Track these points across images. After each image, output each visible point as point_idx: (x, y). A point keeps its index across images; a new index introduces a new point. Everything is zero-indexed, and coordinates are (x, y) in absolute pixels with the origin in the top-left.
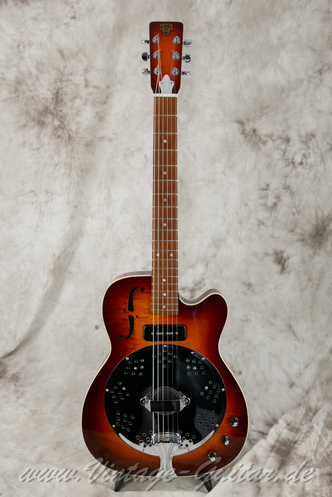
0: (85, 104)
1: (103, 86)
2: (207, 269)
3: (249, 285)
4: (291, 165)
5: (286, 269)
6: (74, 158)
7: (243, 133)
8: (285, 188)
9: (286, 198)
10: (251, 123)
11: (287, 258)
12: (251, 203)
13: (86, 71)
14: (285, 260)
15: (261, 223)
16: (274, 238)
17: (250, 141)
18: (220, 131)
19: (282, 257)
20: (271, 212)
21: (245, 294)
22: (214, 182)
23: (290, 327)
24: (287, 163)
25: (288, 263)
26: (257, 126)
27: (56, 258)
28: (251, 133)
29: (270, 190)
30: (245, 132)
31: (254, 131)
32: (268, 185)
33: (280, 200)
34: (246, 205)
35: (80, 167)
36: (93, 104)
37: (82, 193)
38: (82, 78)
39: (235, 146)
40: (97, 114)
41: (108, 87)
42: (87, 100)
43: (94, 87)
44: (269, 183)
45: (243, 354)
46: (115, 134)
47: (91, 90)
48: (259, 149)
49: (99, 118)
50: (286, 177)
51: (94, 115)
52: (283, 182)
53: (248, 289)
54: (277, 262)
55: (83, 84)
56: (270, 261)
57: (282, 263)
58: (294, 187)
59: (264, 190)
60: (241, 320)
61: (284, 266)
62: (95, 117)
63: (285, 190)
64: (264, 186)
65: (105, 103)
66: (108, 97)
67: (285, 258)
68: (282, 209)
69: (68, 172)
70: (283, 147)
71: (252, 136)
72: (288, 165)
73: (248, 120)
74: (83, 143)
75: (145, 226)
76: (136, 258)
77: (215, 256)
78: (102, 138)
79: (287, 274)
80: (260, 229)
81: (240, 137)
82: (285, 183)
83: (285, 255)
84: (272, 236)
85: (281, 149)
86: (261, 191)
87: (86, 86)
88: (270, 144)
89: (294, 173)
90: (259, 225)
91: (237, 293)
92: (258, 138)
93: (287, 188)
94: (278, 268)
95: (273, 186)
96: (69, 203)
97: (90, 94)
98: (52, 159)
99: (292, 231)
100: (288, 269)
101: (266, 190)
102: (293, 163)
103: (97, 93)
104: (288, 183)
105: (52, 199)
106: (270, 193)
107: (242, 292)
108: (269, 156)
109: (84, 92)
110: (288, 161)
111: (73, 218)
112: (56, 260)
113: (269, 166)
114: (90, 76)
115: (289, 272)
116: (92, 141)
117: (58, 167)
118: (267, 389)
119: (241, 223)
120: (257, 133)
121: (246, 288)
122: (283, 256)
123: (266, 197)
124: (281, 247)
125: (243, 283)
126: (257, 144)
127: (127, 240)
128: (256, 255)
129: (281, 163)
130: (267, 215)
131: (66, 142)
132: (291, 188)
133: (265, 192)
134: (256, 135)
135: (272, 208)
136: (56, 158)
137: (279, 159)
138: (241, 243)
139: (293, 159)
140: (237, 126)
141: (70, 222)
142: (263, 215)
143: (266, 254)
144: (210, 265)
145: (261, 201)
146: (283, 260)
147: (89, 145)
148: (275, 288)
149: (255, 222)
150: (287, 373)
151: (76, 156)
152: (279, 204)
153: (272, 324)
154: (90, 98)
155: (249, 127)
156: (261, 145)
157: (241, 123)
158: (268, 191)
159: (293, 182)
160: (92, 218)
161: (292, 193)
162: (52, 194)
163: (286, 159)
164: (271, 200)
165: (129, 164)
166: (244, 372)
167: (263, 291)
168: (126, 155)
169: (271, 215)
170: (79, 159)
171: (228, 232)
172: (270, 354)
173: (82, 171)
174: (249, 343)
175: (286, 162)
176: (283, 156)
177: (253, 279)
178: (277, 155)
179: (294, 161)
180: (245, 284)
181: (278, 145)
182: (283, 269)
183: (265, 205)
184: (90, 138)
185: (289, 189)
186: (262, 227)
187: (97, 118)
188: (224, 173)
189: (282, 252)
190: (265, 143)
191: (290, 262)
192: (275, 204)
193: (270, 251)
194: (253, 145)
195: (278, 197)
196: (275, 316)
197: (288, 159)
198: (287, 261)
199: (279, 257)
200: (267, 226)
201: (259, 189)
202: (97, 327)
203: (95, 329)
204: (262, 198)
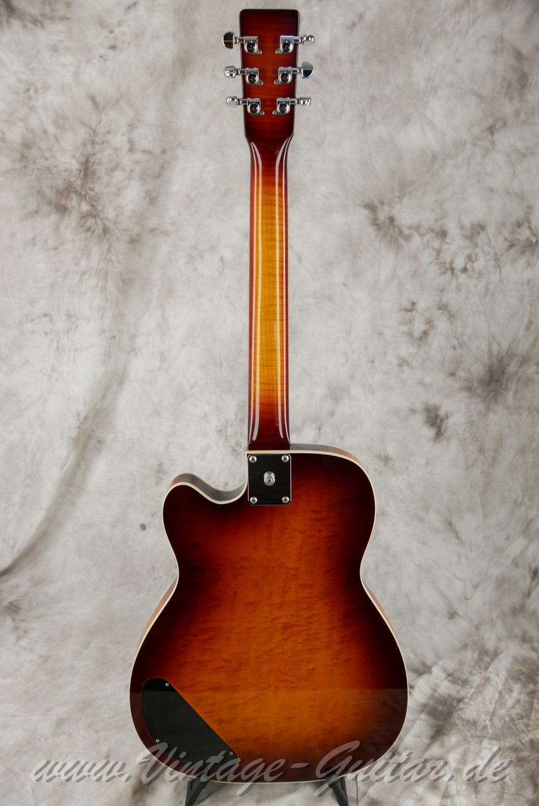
0: (129, 178)
1: (157, 150)
2: (320, 434)
3: (386, 459)
4: (449, 272)
5: (443, 434)
6: (111, 261)
7: (375, 222)
8: (440, 308)
9: (442, 324)
10: (386, 208)
11: (445, 417)
12: (388, 332)
13: (131, 127)
14: (442, 421)
15: (403, 363)
16: (424, 385)
17: (385, 235)
18: (338, 220)
19: (437, 416)
20: (419, 346)
21: (380, 473)
22: (330, 298)
23: (451, 524)
24: (443, 270)
25: (447, 424)
26: (395, 213)
27: (82, 419)
28: (387, 224)
29: (417, 312)
30: (378, 222)
31: (392, 220)
32: (414, 304)
33: (432, 327)
34: (380, 334)
35: (121, 275)
36: (143, 178)
37: (122, 315)
38: (125, 138)
39: (362, 244)
40: (148, 193)
41: (164, 152)
42: (132, 171)
43: (144, 151)
44: (415, 301)
45: (377, 566)
46: (174, 224)
47: (138, 156)
48: (399, 248)
49: (151, 199)
50: (442, 291)
51: (143, 194)
52: (437, 298)
53: (385, 465)
54: (429, 423)
55: (126, 147)
56: (418, 421)
57: (438, 425)
58: (454, 305)
59: (407, 310)
61: (440, 430)
62: (144, 198)
63: (441, 311)
64: (407, 305)
65: (158, 176)
66: (162, 168)
67: (441, 417)
68: (437, 341)
69: (101, 283)
70: (436, 244)
71: (388, 227)
72: (445, 273)
73: (382, 203)
74: (126, 238)
75: (221, 366)
76: (206, 415)
77: (332, 413)
78: (153, 231)
79: (445, 442)
80: (402, 372)
81: (370, 230)
82: (441, 299)
83: (442, 412)
84: (421, 383)
85: (433, 248)
86: (403, 313)
87: (131, 150)
88: (416, 239)
89: (454, 284)
90: (400, 365)
92: (397, 231)
93: (443, 308)
94: (431, 432)
95: (421, 306)
96: (103, 331)
97: (137, 162)
98: (77, 264)
99: (452, 374)
100: (446, 435)
101: (411, 311)
102: (452, 269)
103: (148, 161)
104: (445, 300)
105: (77, 327)
106: (417, 316)
107: (376, 470)
108: (415, 258)
109: (127, 160)
110: (445, 266)
111: (108, 355)
112: (82, 423)
113: (415, 274)
114: (137, 135)
115: (448, 439)
116: (138, 235)
117: (87, 276)
118: (413, 621)
119: (373, 362)
120: (396, 223)
121: (381, 464)
122: (439, 413)
123: (411, 322)
124: (435, 400)
125: (376, 456)
126: (397, 240)
127: (192, 388)
128: (397, 412)
129: (434, 270)
130: (413, 350)
131: (99, 237)
132: (449, 308)
133: (409, 313)
134: (394, 226)
135: (421, 339)
136: (84, 263)
137: (431, 263)
138: (374, 393)
139: (452, 263)
140: (364, 213)
141: (104, 362)
142: (406, 349)
143: (413, 411)
144: (325, 428)
145: (404, 328)
146: (439, 421)
147: (134, 241)
148: (427, 463)
149: (395, 361)
150: (444, 596)
151: (114, 259)
152: (432, 333)
153: (422, 520)
154: (138, 169)
155: (383, 215)
156: (402, 242)
157: (371, 207)
158: (414, 312)
159: (452, 299)
161: (451, 316)
162: (77, 318)
163: (441, 263)
164: (419, 327)
165: (195, 270)
167: (407, 468)
168: (191, 257)
169: (419, 350)
170: (119, 262)
171: (352, 377)
172: (419, 566)
173: (123, 281)
174: (387, 550)
175: (441, 268)
176: (437, 259)
177: (391, 450)
178: (427, 257)
179: (453, 265)
180: (379, 457)
181: (428, 242)
182: (439, 434)
183: (410, 335)
184: (136, 230)
185: (447, 309)
186: (406, 369)
187: (147, 200)
188: (345, 285)
189: (437, 408)
190: (408, 238)
191: (451, 422)
192: (426, 333)
193: (419, 406)
194: (391, 242)
195: (429, 322)
196: (427, 508)
197: (445, 263)
198: (445, 422)
199: (433, 415)
200: (413, 368)
201: (401, 310)
202: (143, 527)
203: (140, 530)
204: (405, 323)
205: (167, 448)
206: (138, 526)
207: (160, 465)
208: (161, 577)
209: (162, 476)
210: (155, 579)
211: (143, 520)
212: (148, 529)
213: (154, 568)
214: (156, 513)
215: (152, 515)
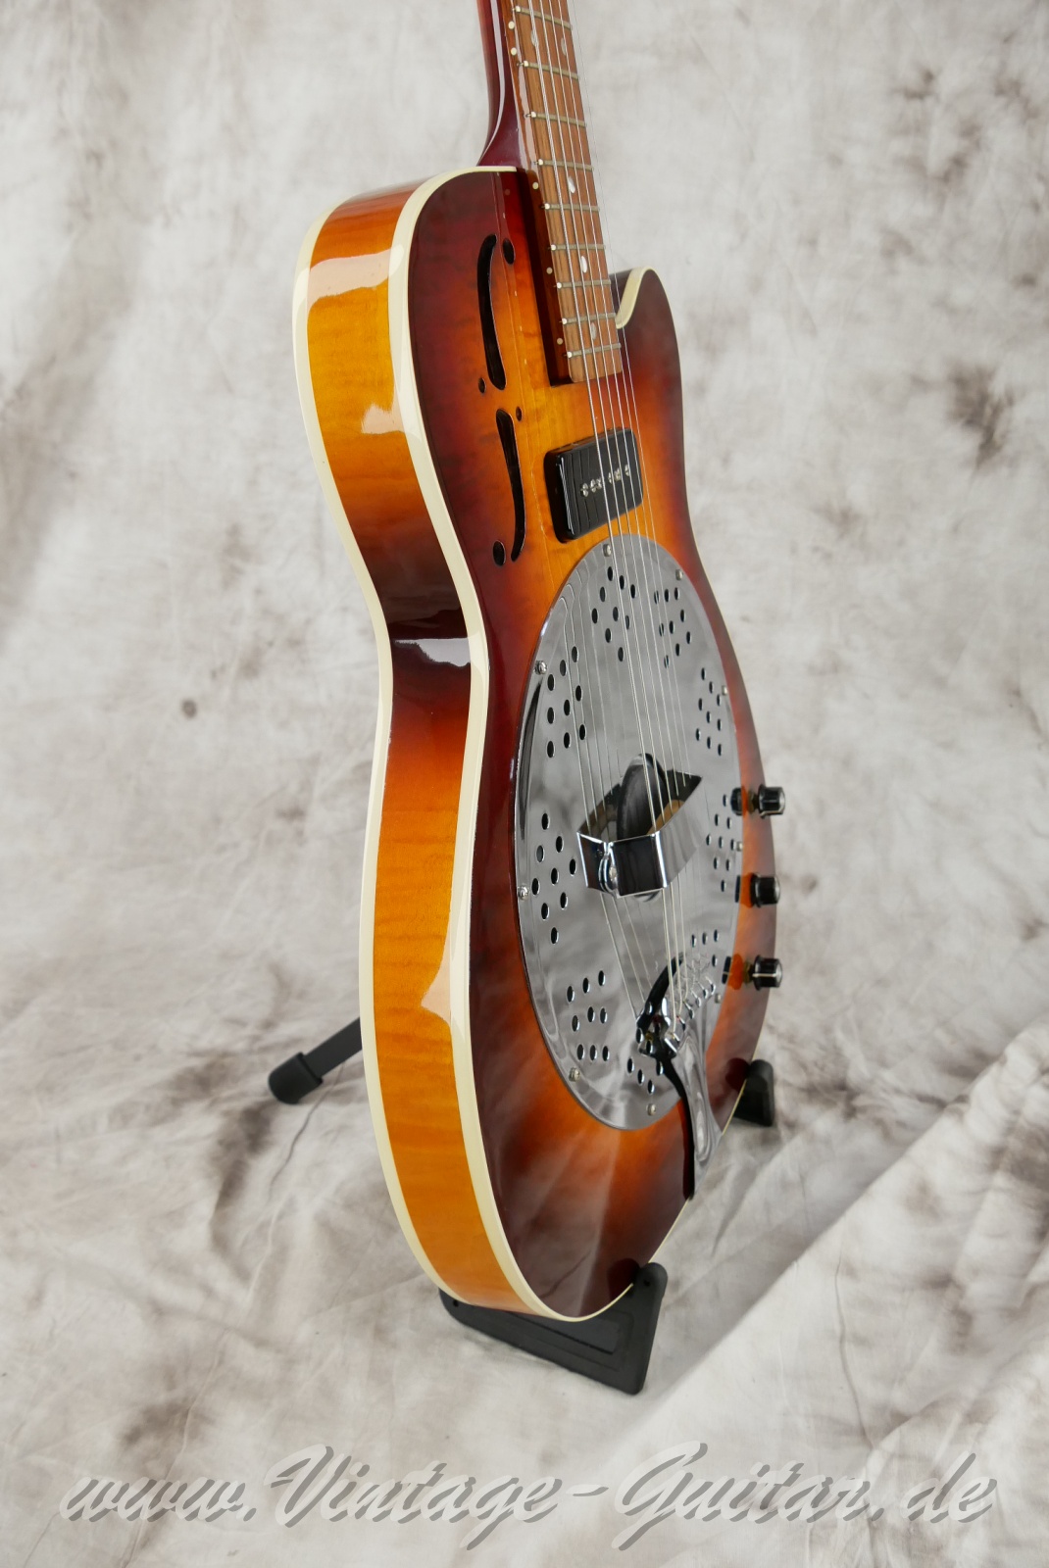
3: (845, 520)
5: (1000, 448)
8: (1000, 91)
9: (1005, 137)
11: (1005, 401)
12: (856, 156)
14: (997, 410)
15: (897, 246)
16: (950, 310)
19: (984, 398)
20: (941, 199)
21: (828, 556)
22: (698, 56)
23: (1017, 693)
25: (1010, 421)
29: (938, 99)
32: (929, 77)
33: (977, 144)
34: (836, 161)
44: (933, 68)
45: (822, 808)
50: (1007, 40)
52: (994, 63)
53: (841, 536)
54: (961, 416)
56: (933, 410)
57: (985, 423)
58: (1037, 84)
59: (911, 95)
60: (812, 670)
61: (991, 435)
63: (1002, 100)
64: (912, 79)
67: (995, 400)
68: (988, 185)
79: (1004, 471)
80: (893, 272)
82: (1003, 66)
83: (997, 388)
84: (942, 303)
86: (900, 101)
89: (1039, 21)
90: (889, 254)
91: (794, 550)
93: (1009, 89)
94: (967, 442)
95: (949, 82)
99: (1028, 281)
100: (1008, 450)
101: (920, 96)
104: (1014, 68)
106: (938, 111)
107: (816, 549)
111: (81, 208)
115: (1013, 463)
118: (930, 947)
119: (813, 243)
121: (832, 531)
122: (990, 389)
123: (918, 128)
124: (980, 353)
125: (817, 511)
128: (876, 387)
130: (923, 210)
132: (1025, 91)
133: (916, 104)
135: (946, 178)
138: (813, 332)
141: (70, 228)
142: (905, 208)
143: (919, 383)
145: (900, 147)
146: (988, 410)
148: (956, 529)
149: (874, 241)
150: (1005, 880)
152: (976, 162)
153: (940, 683)
158: (929, 101)
159: (1033, 64)
160: (168, 224)
161: (1030, 114)
164: (941, 145)
166: (827, 882)
167: (901, 543)
169: (941, 208)
171: (756, 285)
172: (936, 805)
174: (847, 762)
177: (859, 493)
180: (826, 512)
182: (989, 448)
183: (916, 165)
185: (1018, 94)
186: (903, 263)
189: (983, 376)
191: (1020, 414)
192: (959, 162)
193: (935, 370)
195: (970, 131)
196: (953, 650)
198: (1005, 416)
199: (973, 394)
200: (922, 261)
201: (894, 92)
202: (190, 709)
203: (182, 717)
204: (904, 132)
205: (253, 483)
206: (175, 707)
207: (235, 531)
208: (236, 845)
209: (238, 562)
210: (222, 849)
211: (189, 690)
212: (201, 714)
213: (217, 820)
214: (223, 669)
215: (214, 675)
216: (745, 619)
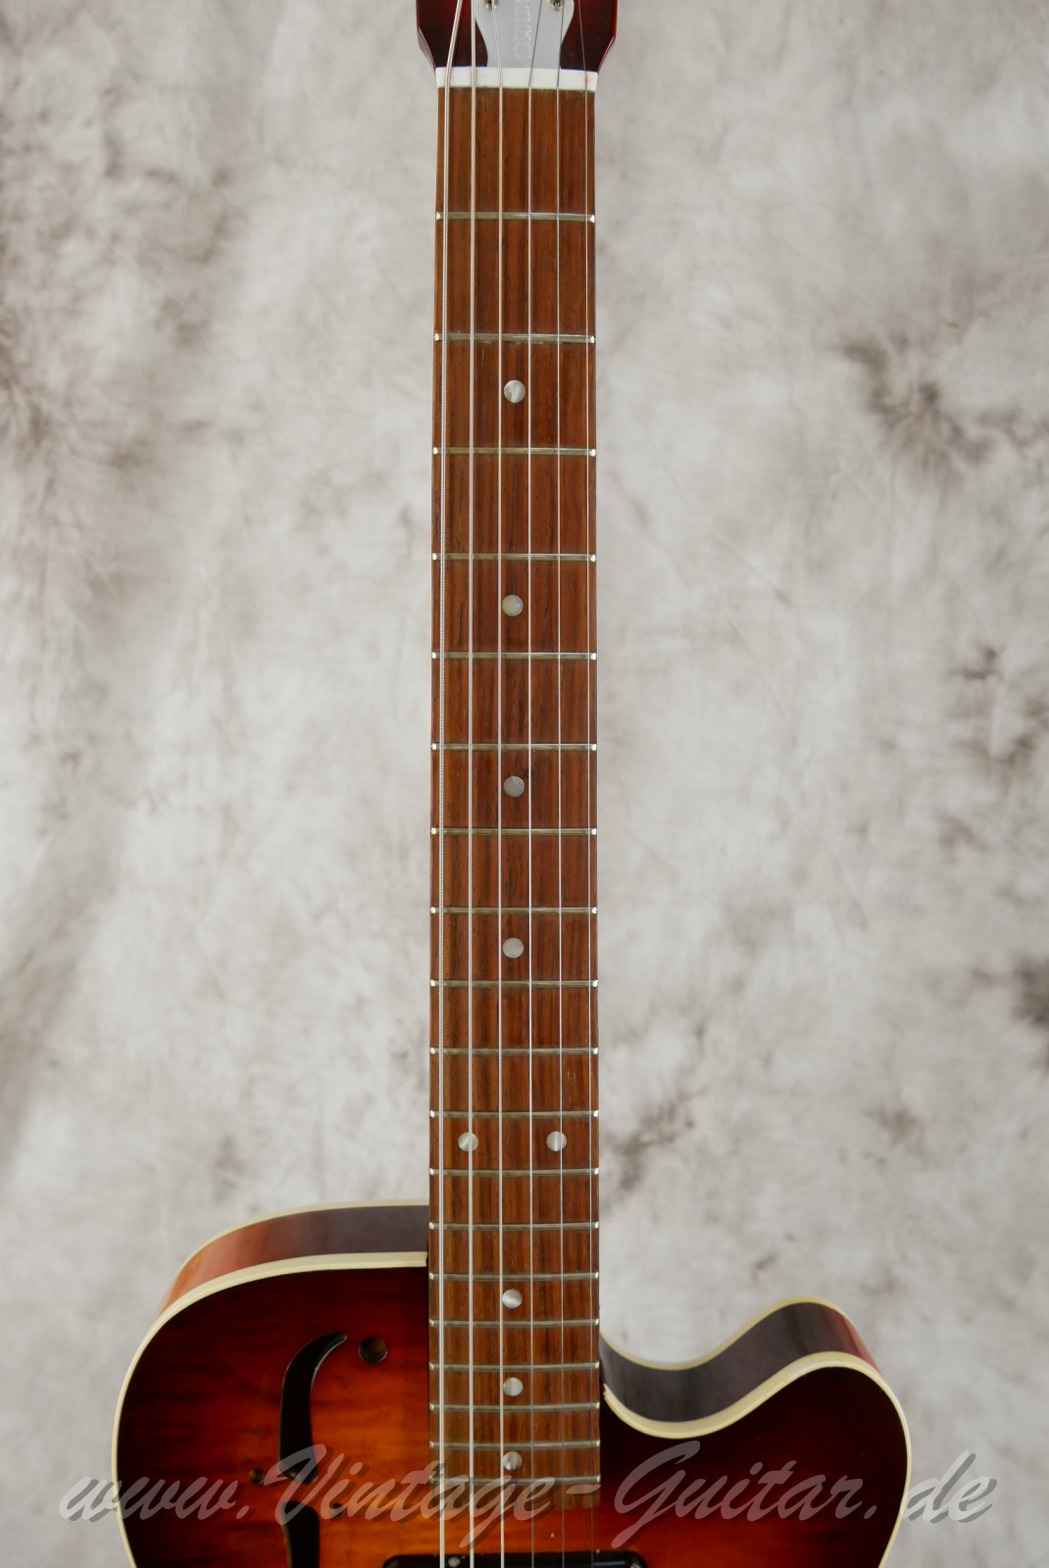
0: (108, 260)
1: (197, 171)
2: (701, 1050)
3: (899, 1123)
6: (57, 522)
7: (878, 402)
10: (914, 359)
12: (910, 740)
13: (114, 96)
15: (955, 833)
16: (1018, 901)
17: (908, 443)
18: (765, 393)
20: (1006, 783)
21: (881, 1162)
22: (734, 637)
26: (942, 372)
28: (914, 408)
29: (1001, 678)
30: (888, 401)
31: (930, 394)
32: (991, 654)
33: (1045, 725)
34: (888, 746)
35: (88, 564)
36: (149, 259)
37: (99, 691)
38: (94, 134)
39: (838, 469)
40: (170, 307)
41: (222, 178)
42: (115, 238)
43: (153, 174)
44: (995, 645)
46: (257, 406)
47: (135, 187)
48: (950, 481)
49: (183, 328)
51: (153, 312)
53: (896, 1140)
54: (1032, 1013)
55: (98, 160)
56: (997, 1008)
59: (971, 675)
62: (158, 324)
64: (972, 658)
65: (207, 256)
66: (221, 228)
69: (28, 591)
71: (920, 418)
73: (902, 343)
74: (100, 449)
75: (404, 853)
76: (360, 1003)
77: (737, 985)
78: (194, 429)
80: (953, 861)
81: (864, 426)
84: (1007, 893)
86: (958, 682)
87: (114, 170)
88: (1004, 456)
90: (947, 841)
91: (843, 1158)
92: (945, 429)
94: (1035, 1041)
95: (1013, 660)
96: (35, 739)
97: (132, 209)
101: (981, 675)
103: (167, 206)
106: (1001, 691)
107: (867, 1155)
108: (998, 514)
109: (100, 203)
111: (55, 810)
113: (997, 562)
114: (130, 121)
116: (142, 442)
119: (863, 830)
120: (946, 404)
121: (885, 1136)
123: (979, 710)
125: (868, 1114)
126: (944, 457)
127: (317, 917)
128: (933, 982)
130: (985, 794)
131: (22, 446)
133: (977, 684)
134: (937, 416)
135: (1010, 761)
138: (863, 925)
140: (847, 370)
141: (45, 831)
142: (965, 793)
143: (982, 978)
144: (716, 1031)
145: (958, 729)
147: (128, 461)
148: (1024, 1135)
149: (931, 828)
151: (66, 515)
152: (1044, 743)
154: (134, 229)
155: (903, 378)
156: (959, 463)
157: (867, 355)
158: (991, 680)
160: (153, 810)
164: (1005, 725)
165: (323, 550)
167: (962, 1149)
168: (310, 511)
169: (1005, 793)
170: (79, 527)
171: (800, 876)
173: (95, 585)
177: (917, 1094)
178: (1034, 509)
180: (878, 1115)
181: (1040, 463)
183: (977, 748)
184: (133, 425)
186: (963, 852)
187: (169, 329)
188: (783, 597)
190: (978, 453)
192: (1025, 745)
193: (999, 963)
194: (925, 463)
195: (1038, 711)
196: (1022, 1268)
199: (1042, 990)
200: (984, 848)
201: (953, 672)
204: (964, 714)
209: (232, 1176)
216: (790, 1237)
